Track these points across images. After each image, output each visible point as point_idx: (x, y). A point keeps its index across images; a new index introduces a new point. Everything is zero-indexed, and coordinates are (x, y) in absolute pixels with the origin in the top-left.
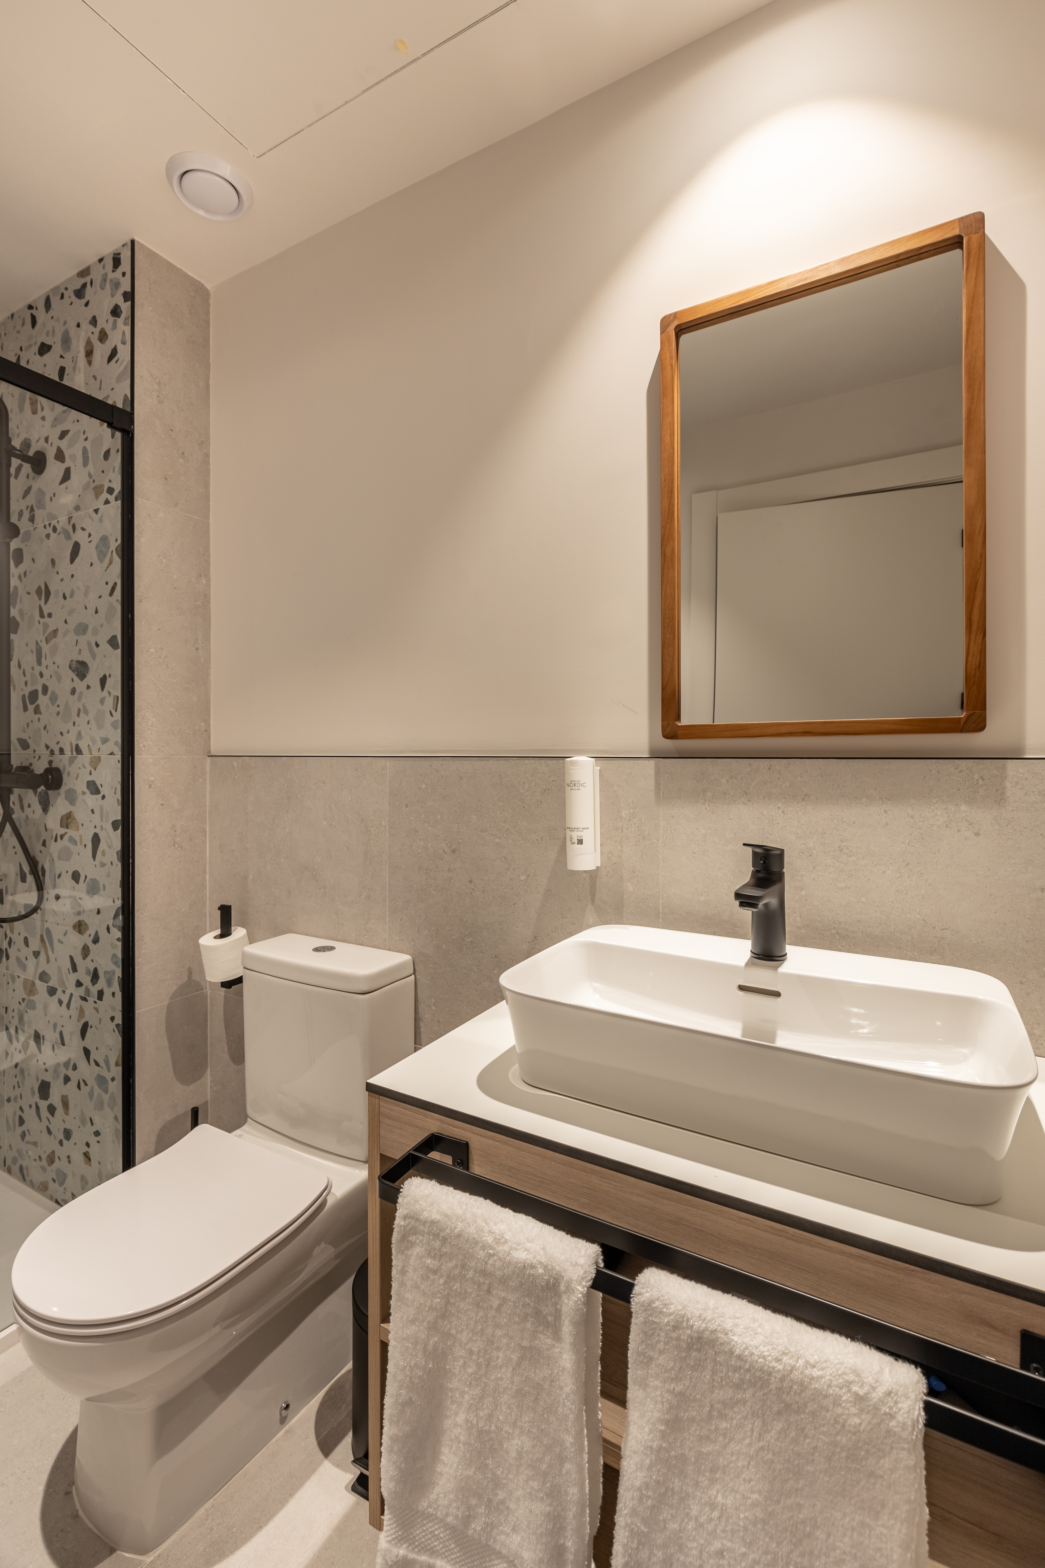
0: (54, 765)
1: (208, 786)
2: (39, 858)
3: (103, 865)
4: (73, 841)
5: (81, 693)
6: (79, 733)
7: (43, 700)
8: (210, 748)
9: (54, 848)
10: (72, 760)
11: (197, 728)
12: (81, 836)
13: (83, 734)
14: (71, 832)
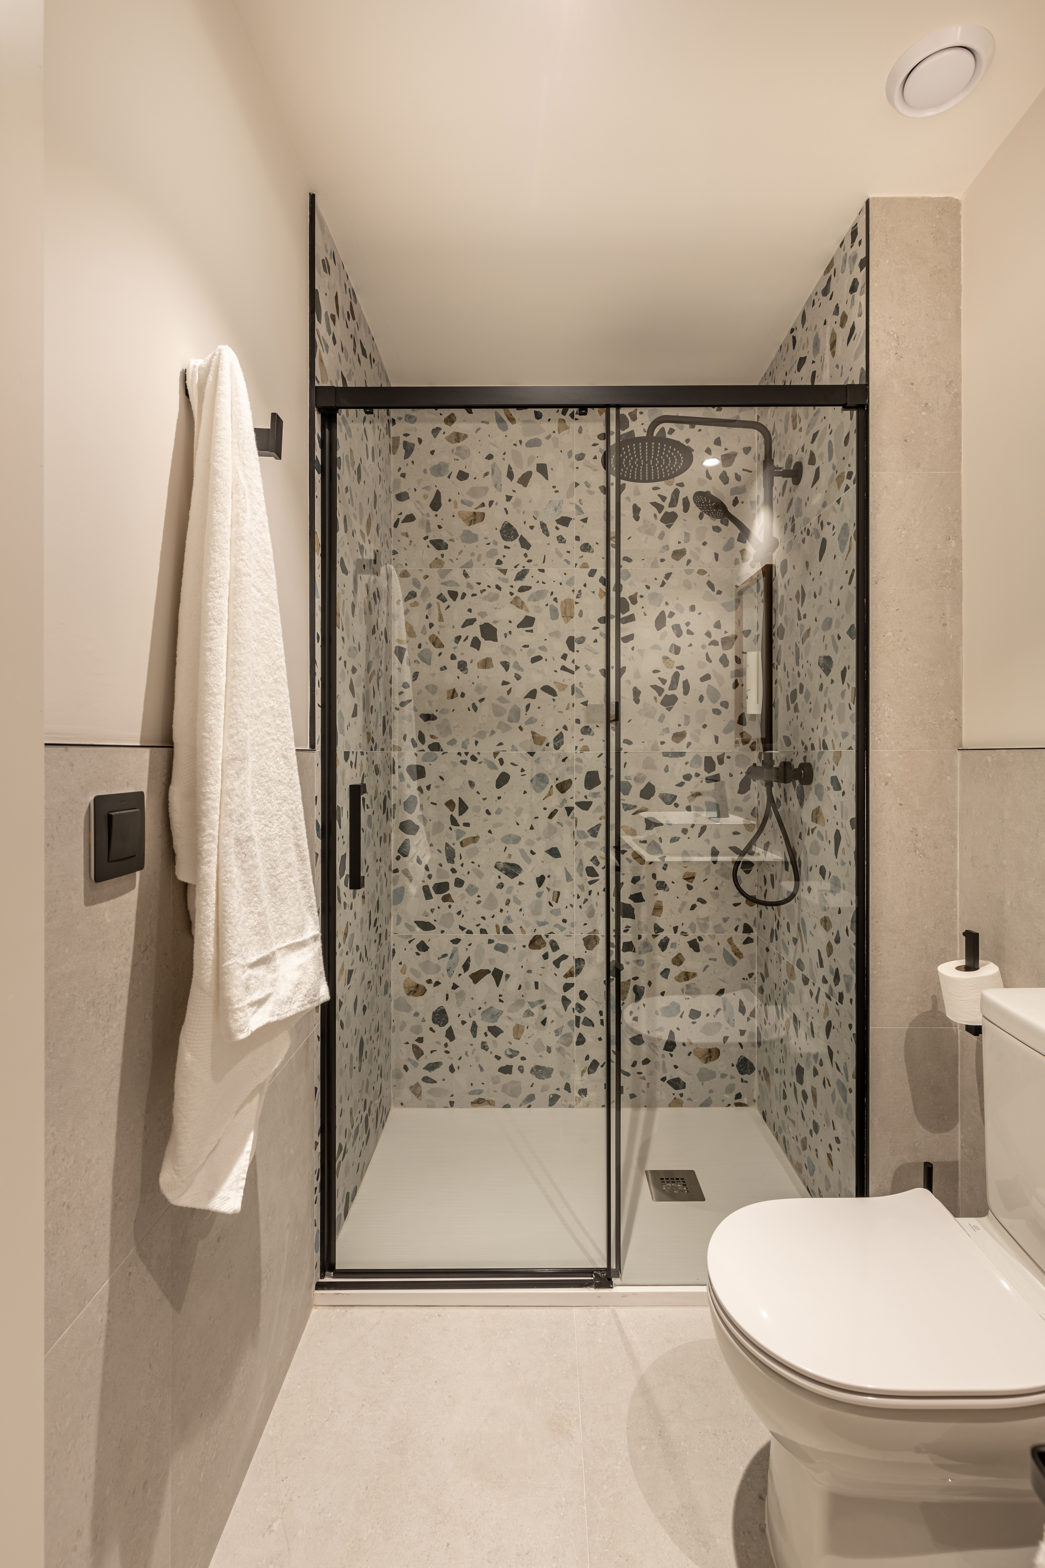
0: (807, 761)
1: (959, 785)
2: (797, 850)
3: (843, 864)
4: (820, 835)
5: (827, 688)
6: (825, 729)
7: (800, 698)
8: (961, 740)
9: (808, 840)
10: (820, 755)
11: (944, 717)
12: (826, 832)
13: (828, 729)
14: (819, 827)
